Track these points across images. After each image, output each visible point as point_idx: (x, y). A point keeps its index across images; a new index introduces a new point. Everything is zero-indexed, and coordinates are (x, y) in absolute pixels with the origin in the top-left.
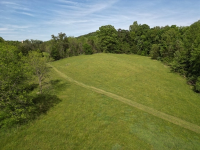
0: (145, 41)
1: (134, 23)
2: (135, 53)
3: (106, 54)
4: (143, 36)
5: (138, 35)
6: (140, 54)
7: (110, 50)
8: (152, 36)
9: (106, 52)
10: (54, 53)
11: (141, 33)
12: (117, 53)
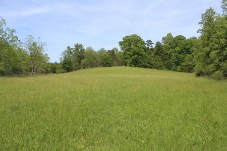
0: (180, 53)
1: (168, 35)
2: (168, 69)
3: (131, 68)
4: (178, 49)
5: (172, 48)
6: (175, 70)
7: (136, 63)
8: (187, 47)
9: (130, 66)
10: (66, 64)
11: (175, 44)
12: (145, 67)
